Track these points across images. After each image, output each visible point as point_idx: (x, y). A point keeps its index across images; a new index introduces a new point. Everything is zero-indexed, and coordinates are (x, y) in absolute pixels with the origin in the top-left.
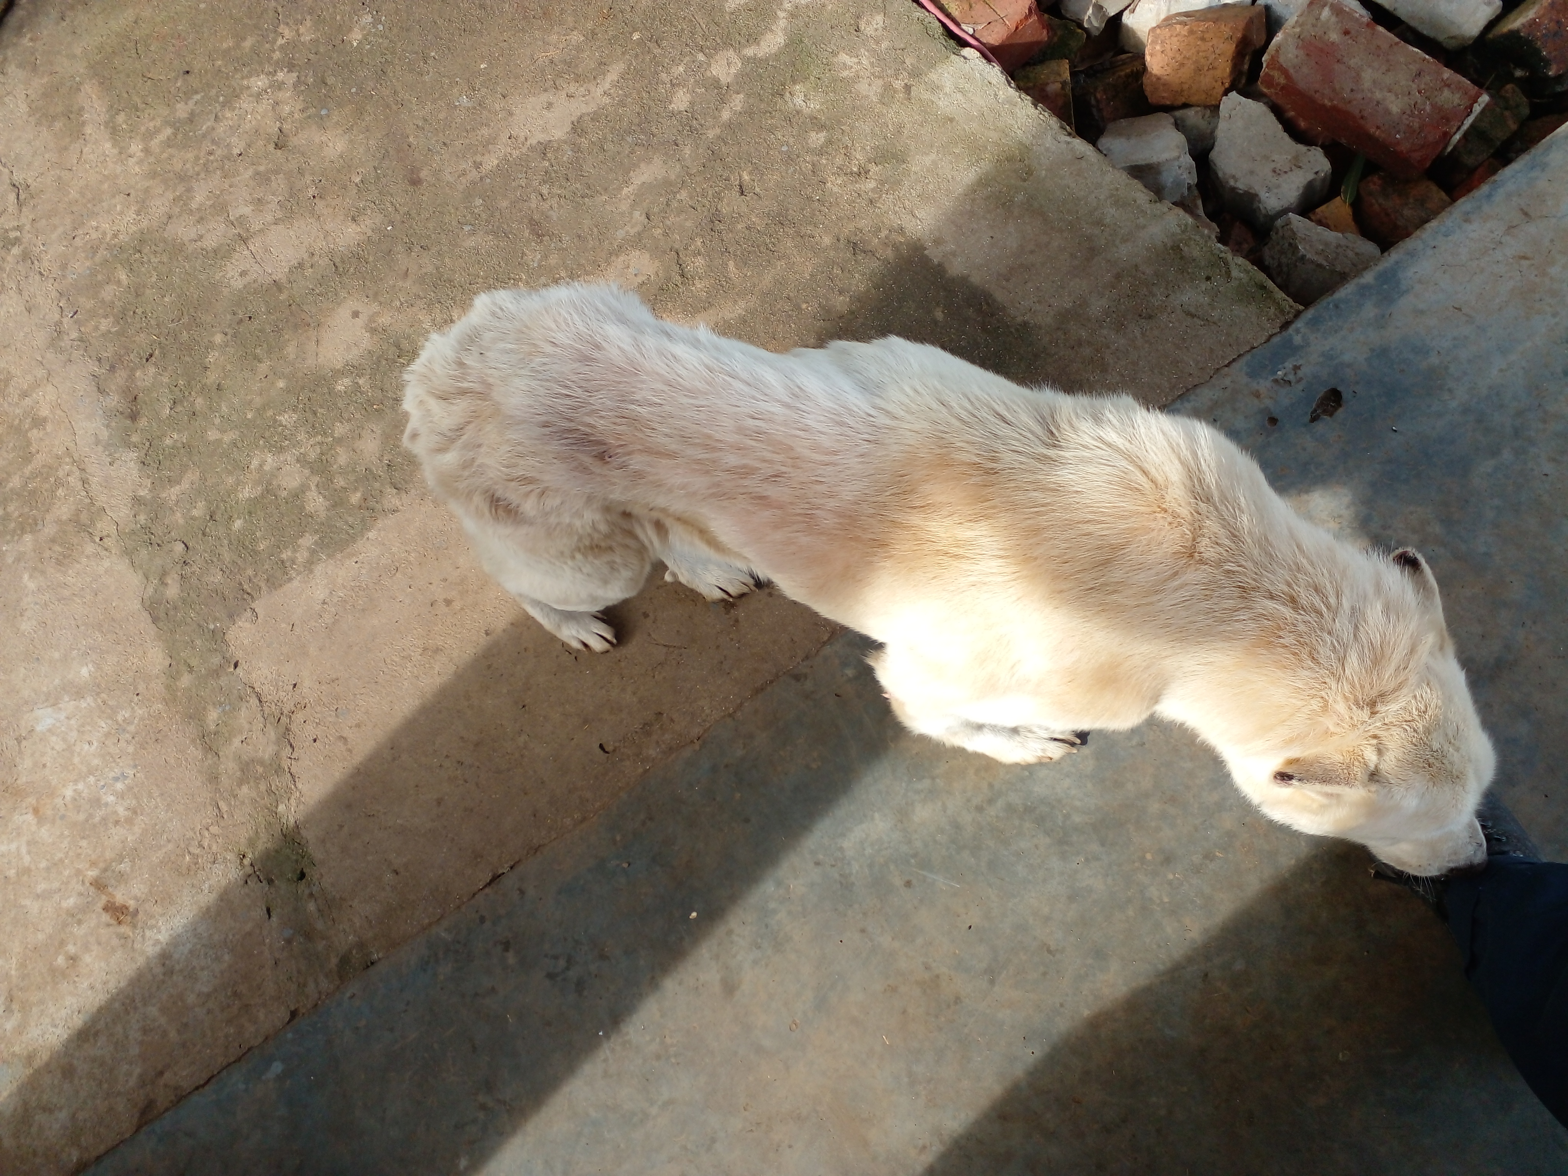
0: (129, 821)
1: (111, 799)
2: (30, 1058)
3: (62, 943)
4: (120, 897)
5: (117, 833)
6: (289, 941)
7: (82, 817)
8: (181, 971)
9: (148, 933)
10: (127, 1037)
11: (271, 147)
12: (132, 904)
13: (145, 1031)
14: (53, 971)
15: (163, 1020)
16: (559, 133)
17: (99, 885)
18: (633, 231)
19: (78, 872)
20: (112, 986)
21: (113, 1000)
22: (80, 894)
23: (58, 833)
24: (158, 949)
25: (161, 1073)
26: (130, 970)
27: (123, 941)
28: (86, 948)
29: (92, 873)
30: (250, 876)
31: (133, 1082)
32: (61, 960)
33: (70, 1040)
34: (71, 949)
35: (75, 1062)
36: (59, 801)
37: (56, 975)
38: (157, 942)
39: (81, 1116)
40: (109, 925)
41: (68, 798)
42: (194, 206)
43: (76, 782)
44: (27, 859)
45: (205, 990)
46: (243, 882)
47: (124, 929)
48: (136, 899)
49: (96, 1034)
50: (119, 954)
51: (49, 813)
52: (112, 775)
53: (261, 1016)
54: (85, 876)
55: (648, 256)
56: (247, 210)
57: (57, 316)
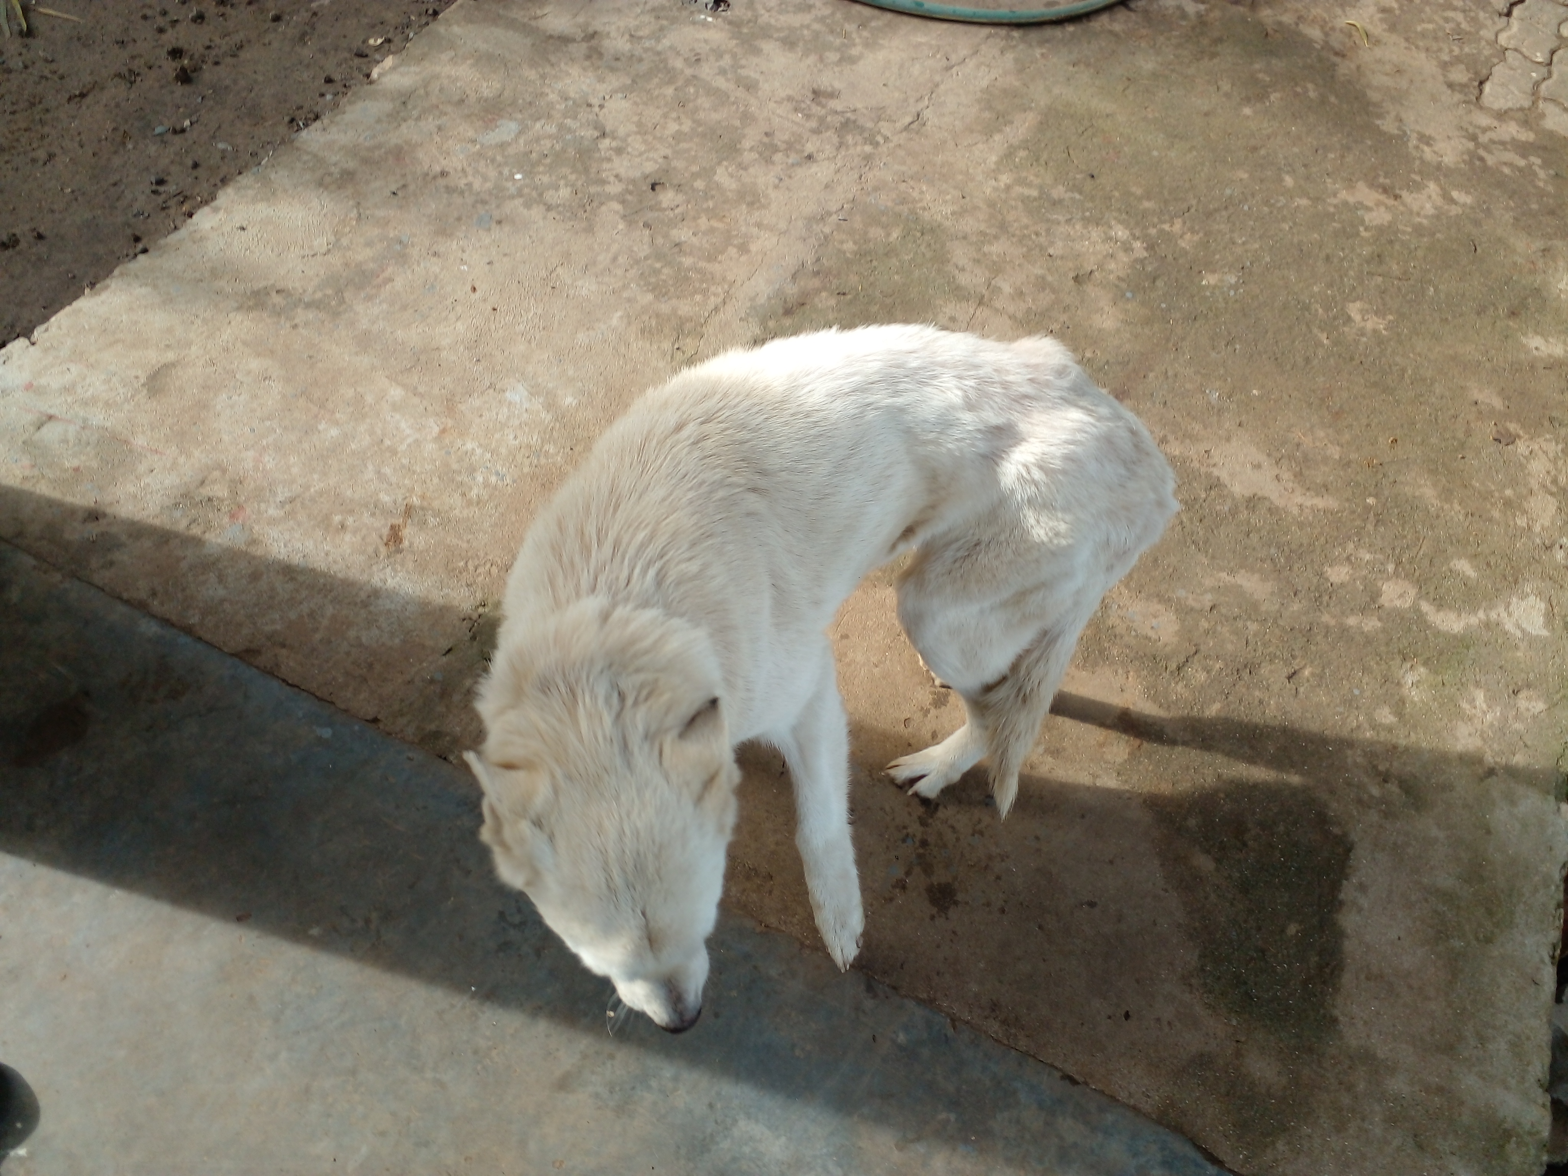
0: (469, 503)
1: (480, 479)
2: (254, 542)
3: (351, 512)
4: (408, 532)
5: (456, 500)
6: (432, 681)
7: (455, 466)
8: (370, 612)
9: (388, 570)
10: (301, 603)
11: (1072, 274)
12: (406, 543)
13: (312, 614)
14: (327, 518)
15: (325, 622)
16: (1238, 489)
17: (409, 511)
18: (1191, 602)
19: (412, 490)
20: (335, 568)
21: (324, 575)
22: (395, 502)
23: (434, 457)
24: (379, 584)
25: (283, 646)
26: (355, 574)
27: (374, 555)
28: (355, 532)
29: (416, 501)
30: (470, 619)
31: (268, 628)
32: (337, 519)
33: (279, 562)
34: (350, 521)
35: (265, 576)
36: (459, 443)
37: (325, 523)
38: (385, 582)
39: (226, 605)
40: (381, 537)
41: (464, 448)
42: (986, 249)
43: (480, 445)
44: (403, 447)
45: (364, 640)
46: (462, 616)
47: (383, 550)
48: (411, 545)
49: (292, 579)
50: (362, 558)
51: (447, 441)
52: (499, 468)
53: (362, 696)
54: (411, 496)
55: (1176, 627)
56: (1007, 289)
57: (834, 209)
